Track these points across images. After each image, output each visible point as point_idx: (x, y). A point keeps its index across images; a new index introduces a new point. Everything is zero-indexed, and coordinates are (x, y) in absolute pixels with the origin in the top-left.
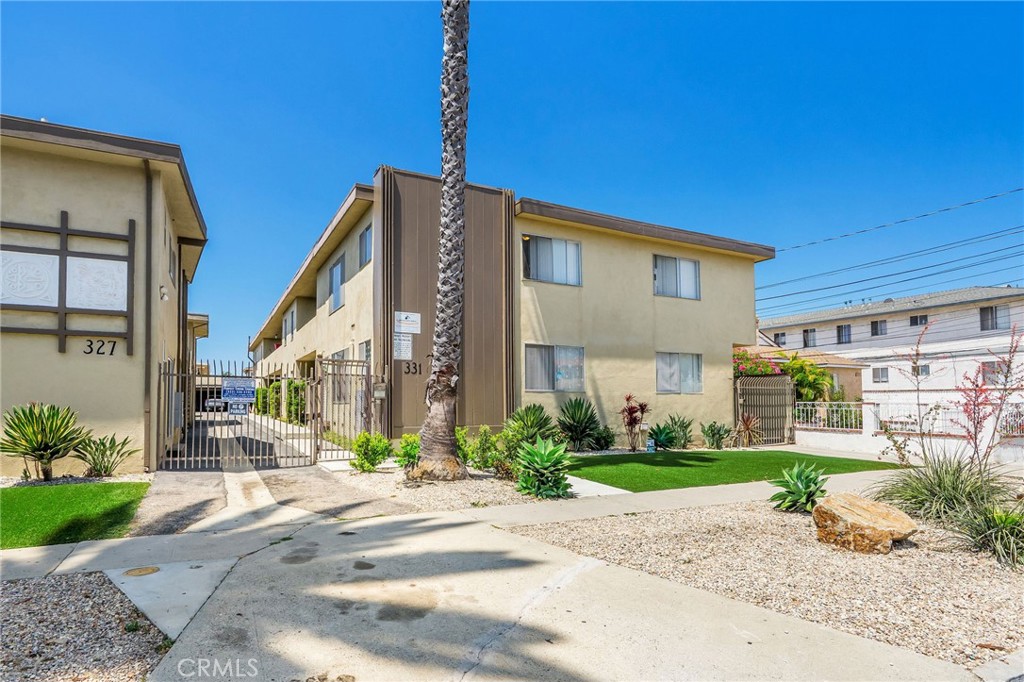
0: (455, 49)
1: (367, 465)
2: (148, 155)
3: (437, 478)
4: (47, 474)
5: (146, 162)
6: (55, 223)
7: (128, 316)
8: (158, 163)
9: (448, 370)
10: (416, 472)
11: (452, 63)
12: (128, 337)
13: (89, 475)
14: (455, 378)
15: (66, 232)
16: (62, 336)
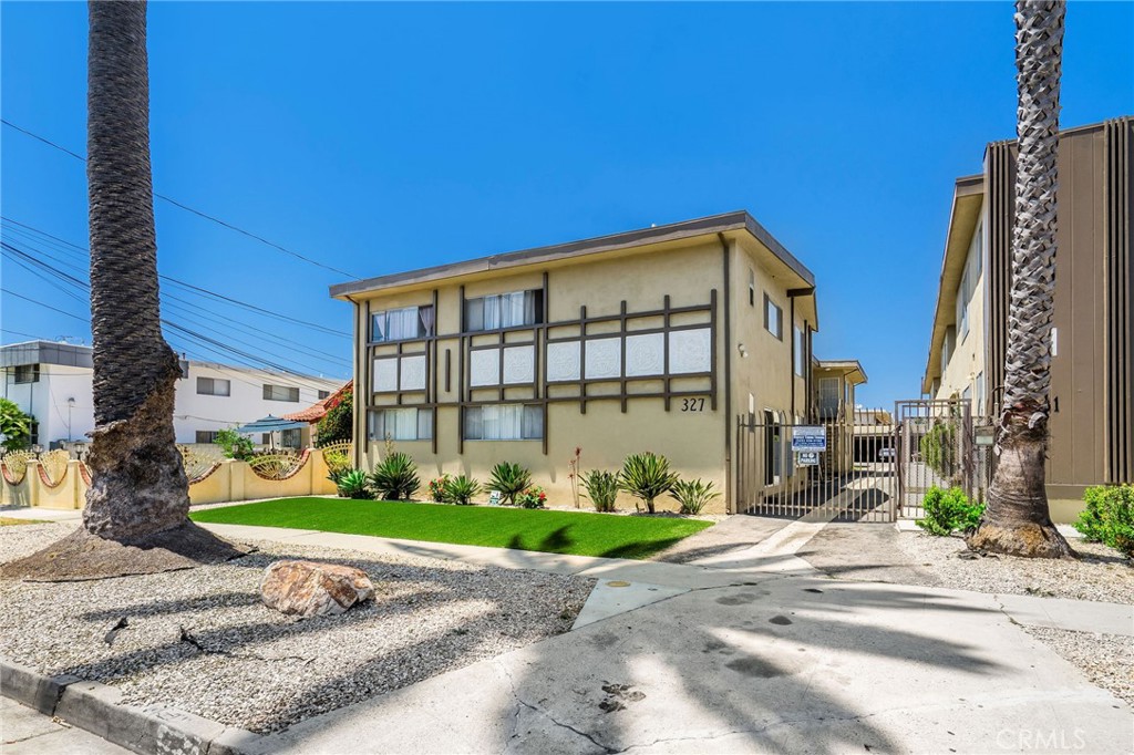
1: (936, 526)
2: (720, 228)
3: (1005, 550)
4: (651, 507)
5: (720, 235)
7: (712, 375)
8: (730, 232)
9: (1025, 406)
12: (712, 394)
13: (681, 512)
15: (668, 312)
16: (667, 397)
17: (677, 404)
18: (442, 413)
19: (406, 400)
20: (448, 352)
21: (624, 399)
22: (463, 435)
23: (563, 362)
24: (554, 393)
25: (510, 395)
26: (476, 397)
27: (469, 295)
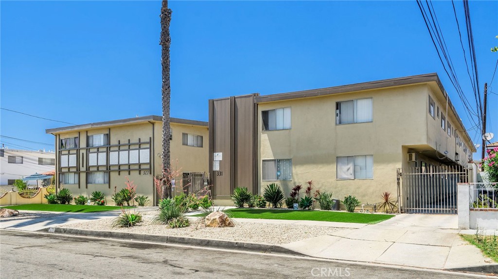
4: (128, 205)
5: (149, 121)
6: (138, 142)
7: (150, 164)
12: (150, 170)
16: (140, 170)
17: (142, 172)
18: (81, 174)
19: (71, 170)
20: (83, 153)
21: (129, 171)
22: (87, 182)
23: (113, 158)
24: (111, 168)
25: (100, 169)
26: (91, 169)
27: (89, 135)
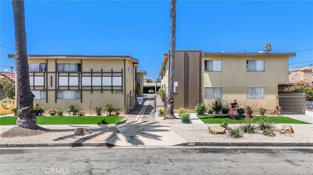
0: (172, 38)
1: (161, 115)
3: (168, 118)
4: (110, 114)
5: (124, 59)
6: (111, 71)
8: (126, 59)
9: (171, 99)
10: (165, 117)
11: (172, 41)
12: (122, 90)
13: (116, 115)
14: (172, 100)
15: (112, 72)
16: (112, 90)
17: (114, 92)
18: (49, 92)
19: (36, 88)
20: (51, 76)
21: (102, 90)
22: (56, 98)
23: (86, 81)
24: (84, 88)
25: (71, 88)
26: (60, 88)
27: (58, 62)
